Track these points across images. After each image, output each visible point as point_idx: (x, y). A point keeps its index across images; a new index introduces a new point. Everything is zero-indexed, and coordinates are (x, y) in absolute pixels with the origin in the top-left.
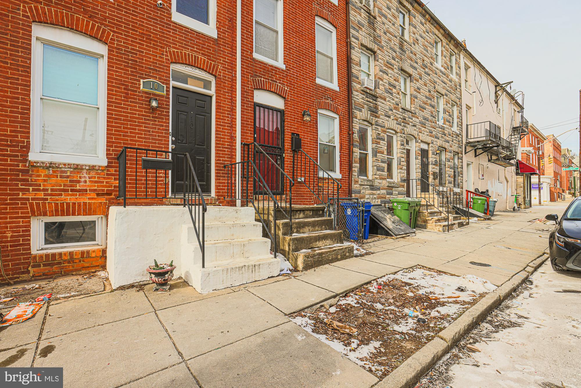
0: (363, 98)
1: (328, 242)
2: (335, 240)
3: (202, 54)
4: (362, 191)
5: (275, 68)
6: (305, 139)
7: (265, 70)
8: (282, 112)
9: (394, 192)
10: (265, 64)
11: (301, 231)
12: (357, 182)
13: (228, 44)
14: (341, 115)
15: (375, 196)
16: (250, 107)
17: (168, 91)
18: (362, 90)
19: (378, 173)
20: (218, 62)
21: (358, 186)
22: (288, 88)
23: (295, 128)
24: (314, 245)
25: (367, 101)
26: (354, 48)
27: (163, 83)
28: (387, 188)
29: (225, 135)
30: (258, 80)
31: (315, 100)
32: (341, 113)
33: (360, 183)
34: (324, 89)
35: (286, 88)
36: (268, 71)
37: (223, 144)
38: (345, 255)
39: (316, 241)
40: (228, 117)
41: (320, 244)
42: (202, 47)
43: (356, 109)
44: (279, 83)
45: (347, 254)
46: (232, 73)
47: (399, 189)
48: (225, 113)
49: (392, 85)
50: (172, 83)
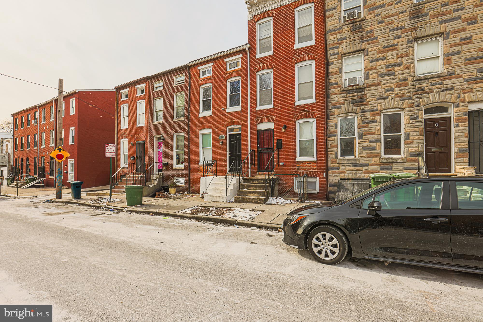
0: (342, 97)
1: (256, 195)
2: (260, 195)
3: (236, 119)
4: (341, 168)
5: (267, 109)
6: (286, 141)
7: (262, 113)
8: (272, 130)
9: (394, 167)
10: (262, 110)
11: (249, 188)
12: (333, 162)
13: (245, 110)
14: (317, 118)
15: (360, 172)
16: (255, 133)
17: (226, 137)
18: (342, 91)
19: (364, 152)
20: (242, 120)
21: (337, 164)
22: (275, 117)
23: (279, 137)
24: (248, 194)
25: (349, 97)
26: (333, 63)
27: (224, 135)
28: (380, 164)
29: (245, 148)
30: (259, 119)
31: (294, 116)
32: (317, 116)
33: (337, 162)
34: (301, 106)
35: (274, 117)
36: (264, 113)
37: (244, 152)
38: (257, 201)
39: (249, 193)
40: (246, 140)
41: (251, 195)
42: (236, 116)
43: (333, 108)
44: (270, 116)
45: (259, 201)
46: (247, 121)
47: (405, 164)
48: (244, 139)
49: (393, 66)
50: (228, 133)
